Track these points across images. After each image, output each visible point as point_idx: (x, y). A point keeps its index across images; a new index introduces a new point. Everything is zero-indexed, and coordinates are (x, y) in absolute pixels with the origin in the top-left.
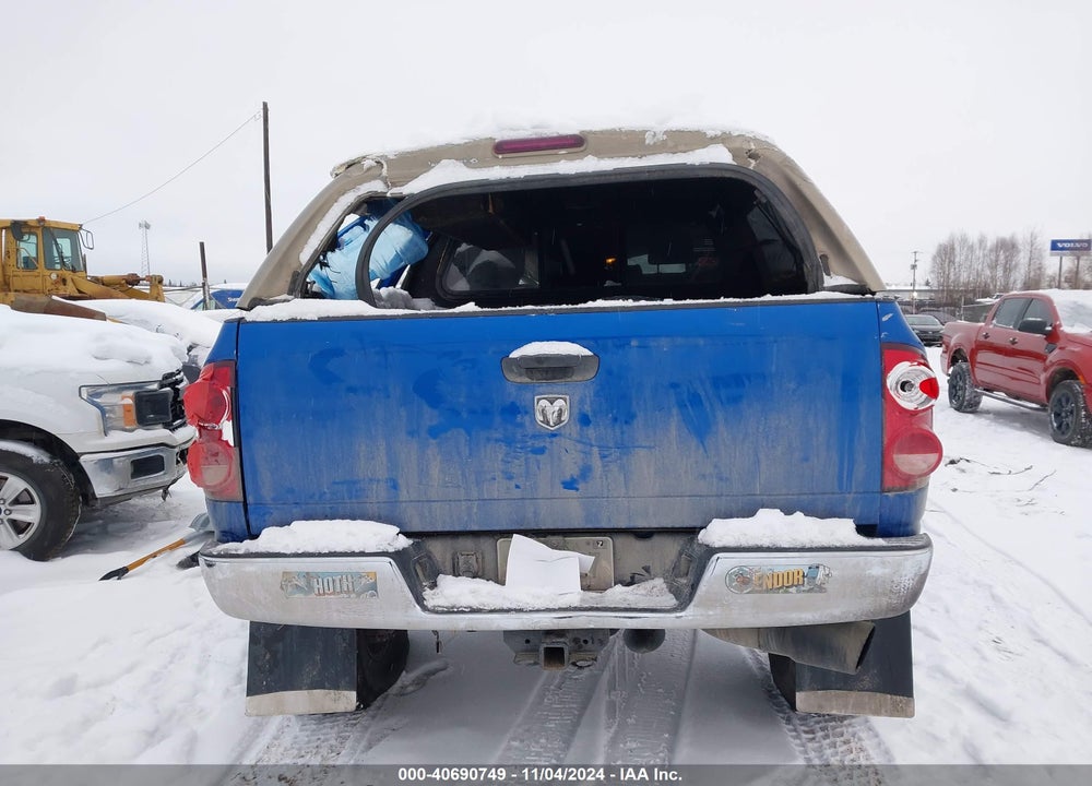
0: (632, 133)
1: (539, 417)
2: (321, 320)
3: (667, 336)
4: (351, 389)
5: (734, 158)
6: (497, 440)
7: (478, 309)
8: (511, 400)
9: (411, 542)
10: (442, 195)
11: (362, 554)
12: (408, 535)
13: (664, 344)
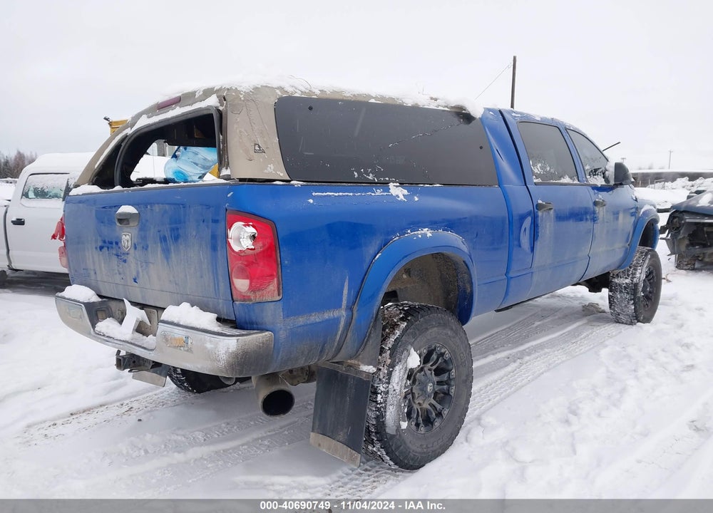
1: (123, 243)
3: (158, 204)
5: (219, 101)
6: (115, 255)
9: (100, 300)
10: (138, 134)
12: (100, 296)
13: (156, 208)
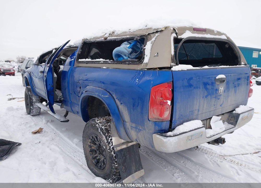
0: (212, 30)
1: (220, 92)
2: (188, 70)
4: (194, 88)
5: (227, 38)
6: (214, 97)
7: (208, 67)
8: (216, 88)
11: (198, 128)
